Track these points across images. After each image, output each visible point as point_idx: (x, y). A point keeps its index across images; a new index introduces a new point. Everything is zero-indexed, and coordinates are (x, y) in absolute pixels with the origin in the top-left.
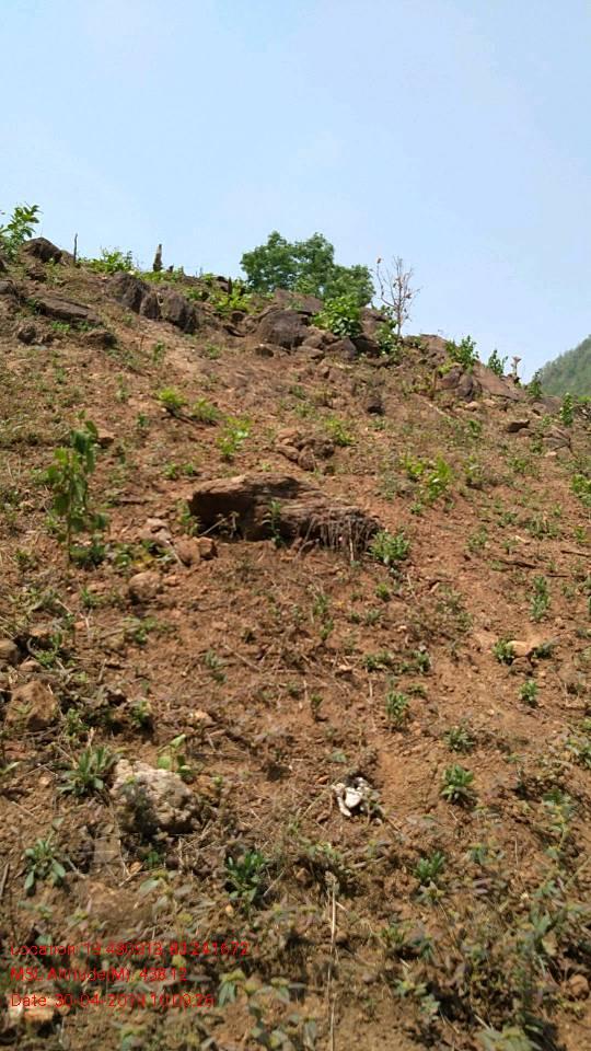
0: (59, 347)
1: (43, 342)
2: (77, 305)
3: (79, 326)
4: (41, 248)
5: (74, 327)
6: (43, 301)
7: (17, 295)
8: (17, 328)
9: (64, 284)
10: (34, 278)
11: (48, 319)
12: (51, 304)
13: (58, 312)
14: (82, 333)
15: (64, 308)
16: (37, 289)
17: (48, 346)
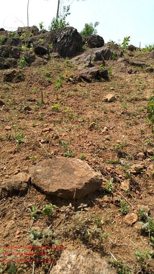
0: (138, 73)
1: (134, 73)
2: (142, 61)
3: (143, 67)
4: (131, 48)
5: (142, 68)
6: (133, 62)
7: (126, 61)
8: (128, 70)
9: (138, 56)
10: (130, 56)
11: (135, 66)
12: (135, 62)
13: (137, 64)
14: (144, 69)
15: (139, 63)
16: (132, 59)
17: (135, 74)
